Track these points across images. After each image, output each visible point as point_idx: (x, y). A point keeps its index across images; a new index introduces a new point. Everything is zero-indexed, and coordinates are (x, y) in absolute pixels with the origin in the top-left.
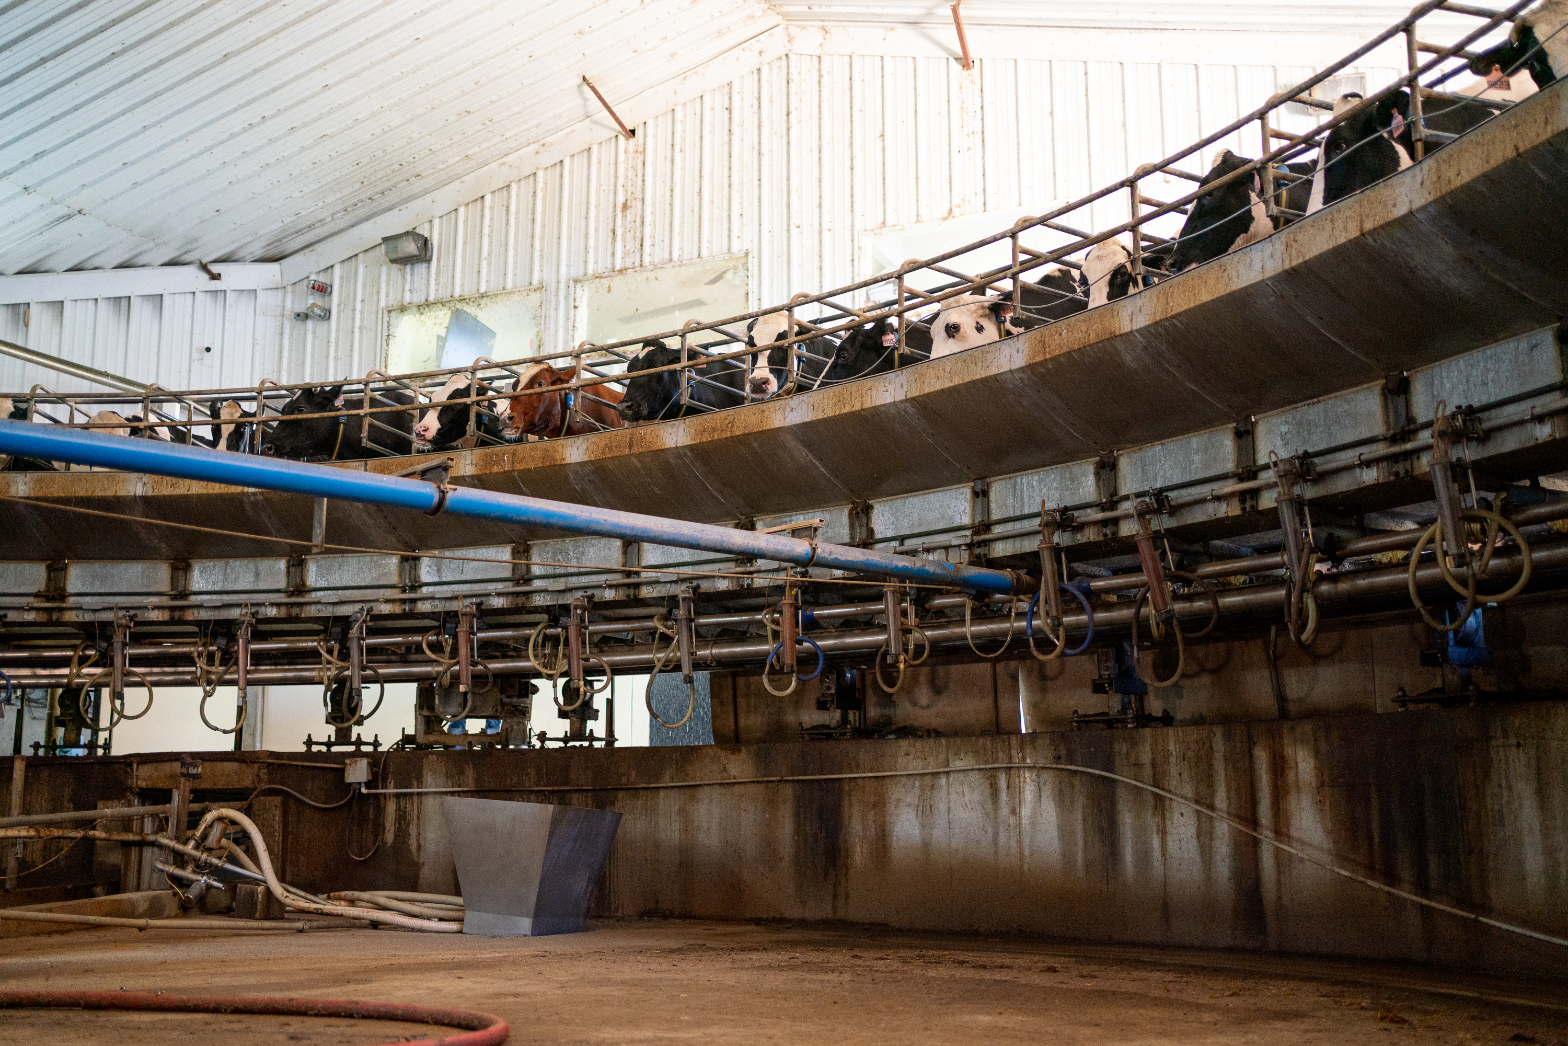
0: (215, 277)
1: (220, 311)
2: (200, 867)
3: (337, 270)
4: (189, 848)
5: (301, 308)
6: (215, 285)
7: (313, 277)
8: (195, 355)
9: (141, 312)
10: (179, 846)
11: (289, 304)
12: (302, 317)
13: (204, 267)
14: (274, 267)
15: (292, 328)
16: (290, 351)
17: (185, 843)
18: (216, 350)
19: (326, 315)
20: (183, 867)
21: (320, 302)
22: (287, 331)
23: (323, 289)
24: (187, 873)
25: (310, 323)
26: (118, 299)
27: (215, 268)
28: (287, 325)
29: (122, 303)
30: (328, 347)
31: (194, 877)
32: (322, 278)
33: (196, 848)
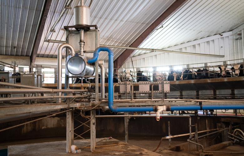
0: (222, 35)
1: (223, 41)
2: (235, 138)
3: (242, 31)
4: (233, 135)
5: (236, 38)
6: (222, 37)
7: (238, 33)
8: (220, 48)
9: (211, 43)
10: (231, 134)
11: (234, 37)
12: (237, 39)
13: (220, 34)
14: (231, 32)
15: (235, 41)
16: (235, 45)
17: (232, 134)
18: (223, 47)
19: (241, 38)
20: (232, 137)
21: (240, 37)
22: (234, 42)
23: (240, 34)
24: (233, 138)
25: (238, 40)
26: (207, 42)
27: (221, 34)
28: (234, 41)
29: (208, 42)
30: (242, 44)
31: (234, 139)
32: (240, 33)
33: (234, 135)
